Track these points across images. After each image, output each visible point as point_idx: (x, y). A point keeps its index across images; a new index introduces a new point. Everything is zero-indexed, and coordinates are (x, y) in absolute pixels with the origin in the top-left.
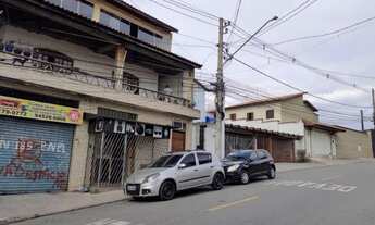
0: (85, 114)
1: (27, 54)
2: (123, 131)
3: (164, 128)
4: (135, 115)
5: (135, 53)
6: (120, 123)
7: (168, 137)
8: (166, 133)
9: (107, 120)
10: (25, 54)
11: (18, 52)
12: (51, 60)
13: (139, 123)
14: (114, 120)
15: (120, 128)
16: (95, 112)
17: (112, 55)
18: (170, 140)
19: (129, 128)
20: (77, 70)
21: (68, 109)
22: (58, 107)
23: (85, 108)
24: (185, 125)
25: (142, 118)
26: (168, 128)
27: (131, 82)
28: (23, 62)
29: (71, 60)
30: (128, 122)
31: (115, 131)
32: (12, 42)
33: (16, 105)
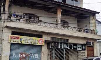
0: (45, 40)
1: (21, 17)
2: (63, 48)
3: (82, 45)
4: (68, 40)
5: (66, 10)
6: (61, 44)
7: (85, 50)
8: (84, 48)
9: (55, 43)
10: (20, 16)
11: (17, 16)
12: (30, 18)
13: (70, 43)
14: (58, 43)
15: (61, 46)
16: (49, 39)
17: (55, 13)
18: (86, 51)
19: (65, 46)
20: (41, 21)
21: (38, 39)
22: (34, 38)
23: (45, 38)
24: (93, 43)
25: (71, 41)
26: (84, 45)
27: (65, 24)
28: (19, 20)
29: (38, 17)
30: (64, 43)
31: (59, 47)
32: (15, 12)
33: (18, 38)
